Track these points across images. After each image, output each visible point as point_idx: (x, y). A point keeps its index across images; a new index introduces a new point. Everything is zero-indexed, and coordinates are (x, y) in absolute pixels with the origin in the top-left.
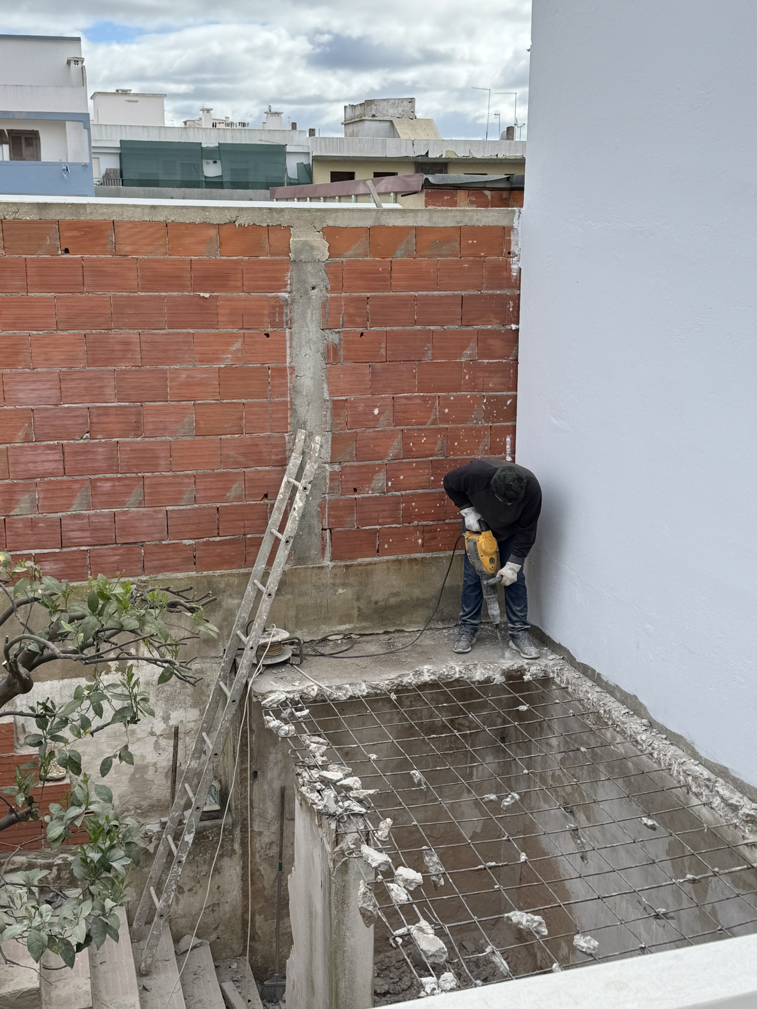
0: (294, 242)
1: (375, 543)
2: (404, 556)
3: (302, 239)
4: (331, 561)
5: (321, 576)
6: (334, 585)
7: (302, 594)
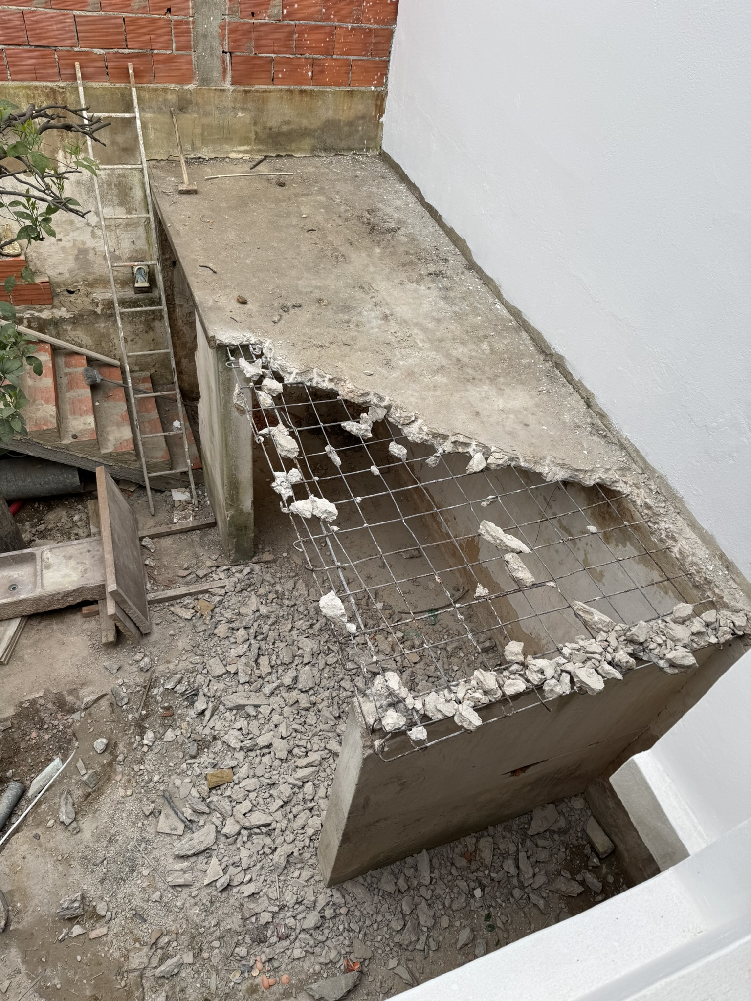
1: (270, 72)
2: (296, 87)
4: (232, 84)
5: (223, 99)
6: (234, 108)
7: (207, 114)
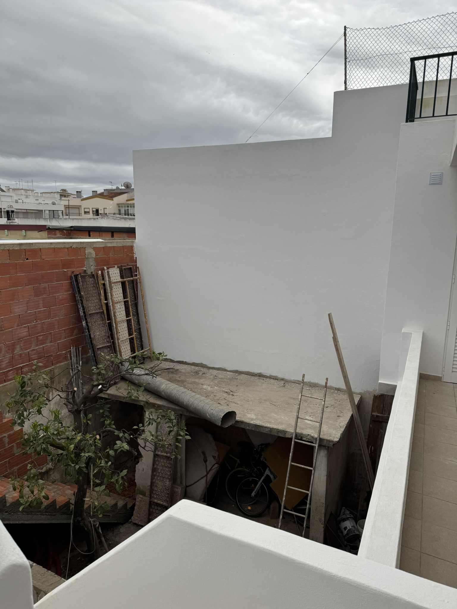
0: (87, 252)
3: (89, 251)
